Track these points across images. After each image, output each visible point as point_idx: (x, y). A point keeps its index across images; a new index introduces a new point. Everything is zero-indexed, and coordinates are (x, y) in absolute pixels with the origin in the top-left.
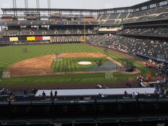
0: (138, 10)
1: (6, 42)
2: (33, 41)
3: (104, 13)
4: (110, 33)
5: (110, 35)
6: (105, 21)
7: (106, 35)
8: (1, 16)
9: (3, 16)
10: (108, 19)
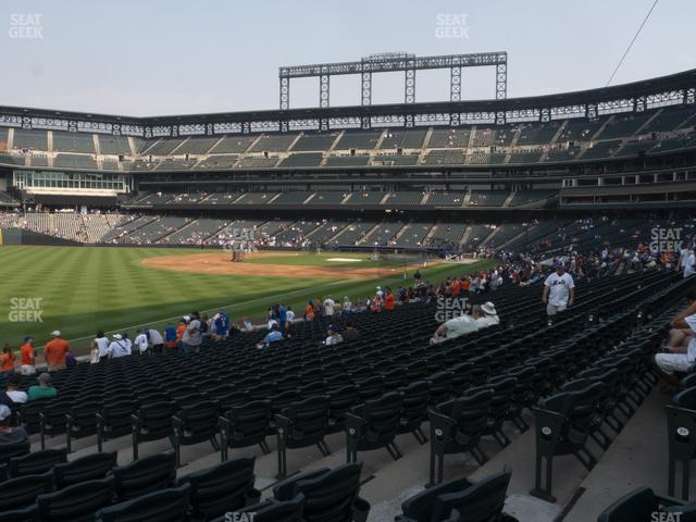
0: (157, 131)
3: (19, 125)
4: (84, 205)
5: (84, 211)
6: (51, 155)
7: (69, 210)
10: (54, 150)
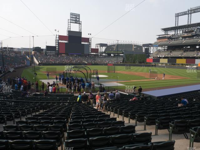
1: (156, 63)
2: (182, 64)
8: (158, 36)
9: (160, 36)
